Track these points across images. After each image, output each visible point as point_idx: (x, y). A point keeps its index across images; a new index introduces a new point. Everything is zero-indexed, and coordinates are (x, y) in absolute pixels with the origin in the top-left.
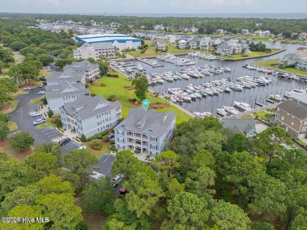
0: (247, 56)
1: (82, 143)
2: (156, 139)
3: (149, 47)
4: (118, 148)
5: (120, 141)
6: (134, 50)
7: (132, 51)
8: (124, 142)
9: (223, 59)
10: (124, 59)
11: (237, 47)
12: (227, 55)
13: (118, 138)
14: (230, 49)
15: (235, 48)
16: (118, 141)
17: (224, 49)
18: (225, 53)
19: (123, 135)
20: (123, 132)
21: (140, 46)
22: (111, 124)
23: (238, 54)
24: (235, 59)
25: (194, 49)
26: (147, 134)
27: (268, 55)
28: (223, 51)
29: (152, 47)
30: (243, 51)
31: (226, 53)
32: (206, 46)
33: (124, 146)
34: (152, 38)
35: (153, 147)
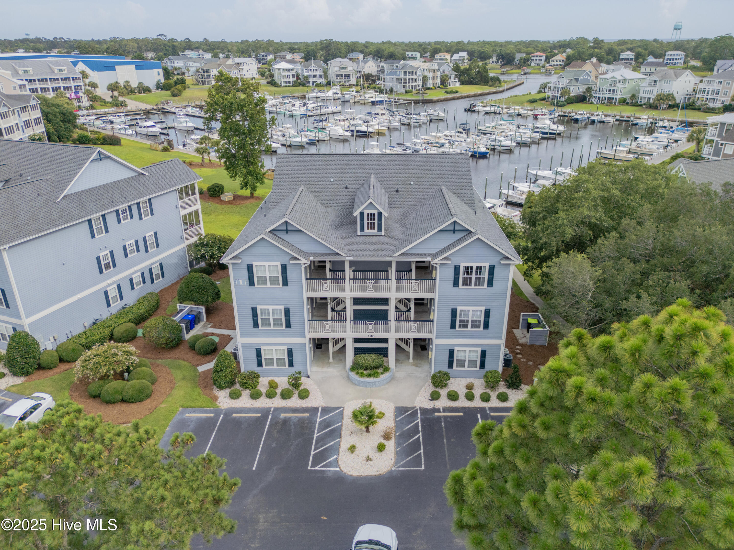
0: (457, 92)
1: (19, 380)
2: (485, 275)
3: (191, 86)
4: (254, 367)
5: (267, 322)
6: (147, 90)
7: (140, 92)
8: (288, 325)
9: (404, 100)
10: (123, 109)
11: (430, 70)
12: (411, 92)
13: (254, 311)
14: (414, 77)
15: (426, 73)
16: (256, 325)
17: (402, 76)
18: (404, 87)
19: (285, 283)
20: (284, 268)
21: (163, 81)
22: (161, 265)
23: (435, 89)
24: (434, 98)
25: (317, 85)
26: (435, 256)
27: (498, 89)
28: (399, 81)
29: (198, 85)
30: (444, 82)
31: (407, 85)
32: (347, 76)
33: (290, 352)
34: (188, 70)
35: (464, 324)
